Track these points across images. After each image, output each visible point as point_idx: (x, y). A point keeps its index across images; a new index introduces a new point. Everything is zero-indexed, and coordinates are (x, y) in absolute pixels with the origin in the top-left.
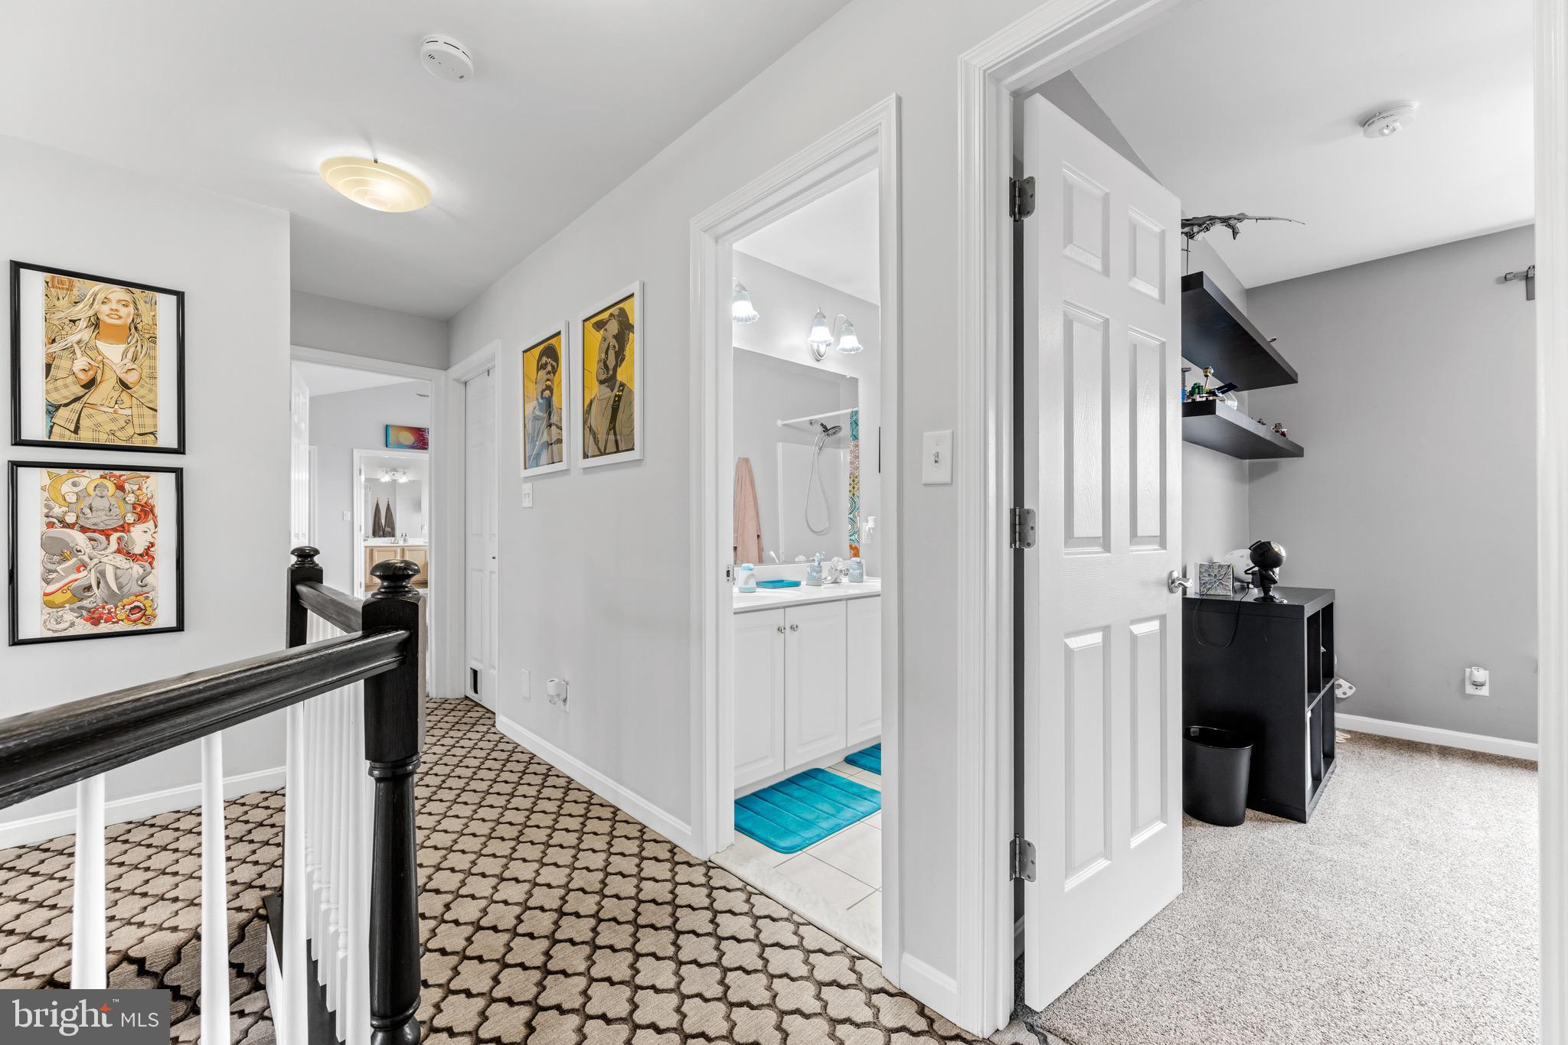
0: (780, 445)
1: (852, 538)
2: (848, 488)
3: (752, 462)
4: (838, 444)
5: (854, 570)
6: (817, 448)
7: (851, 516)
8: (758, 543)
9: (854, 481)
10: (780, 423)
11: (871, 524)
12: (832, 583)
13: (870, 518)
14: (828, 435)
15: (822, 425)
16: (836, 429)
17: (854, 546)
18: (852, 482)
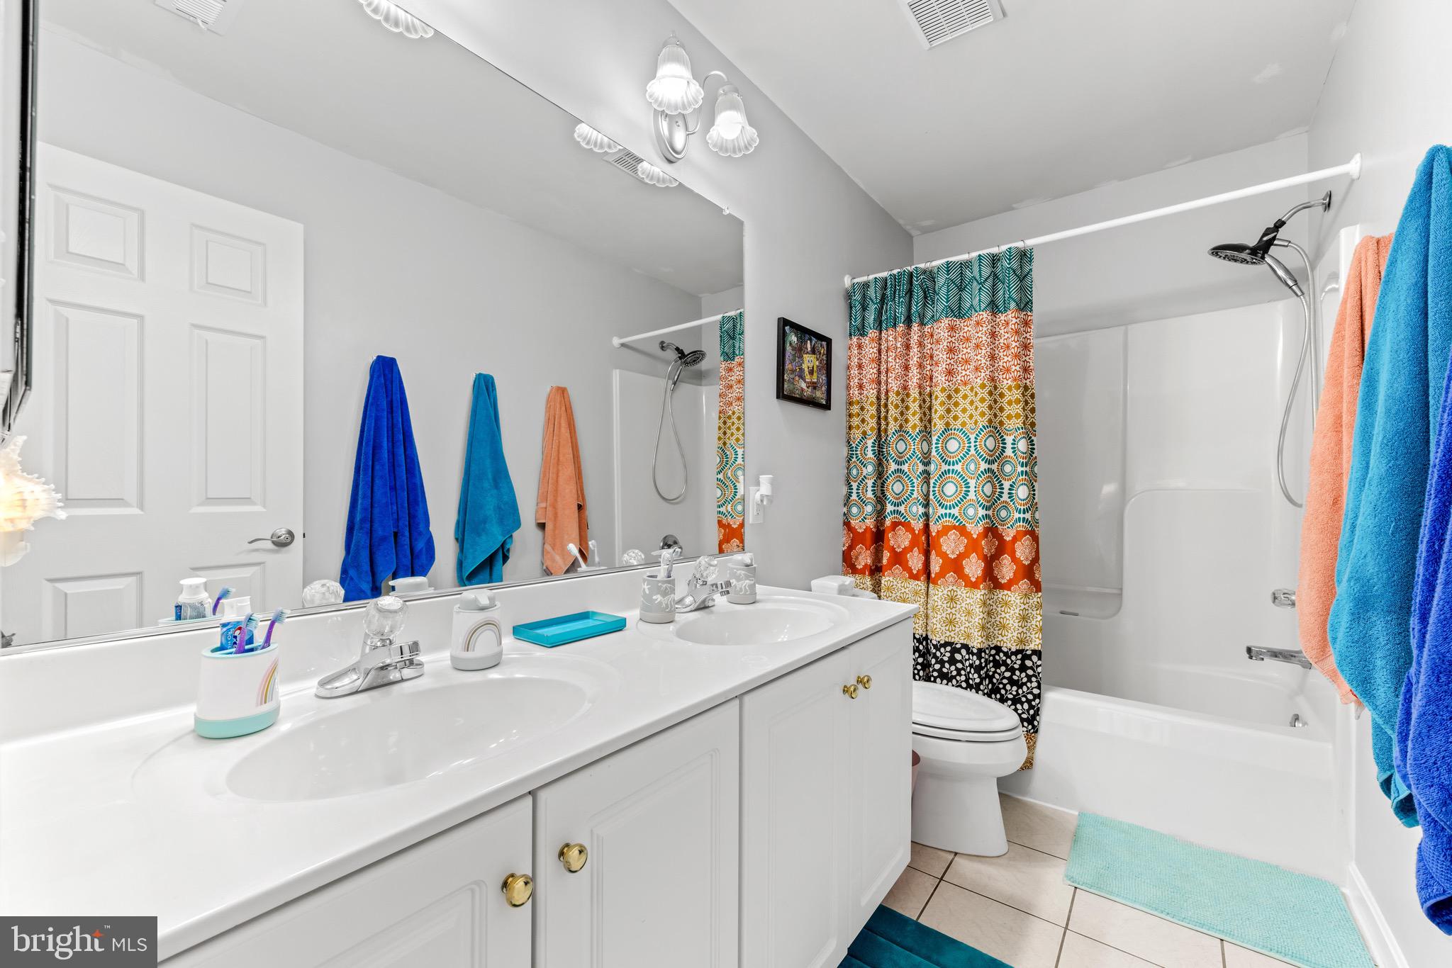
0: (616, 375)
1: (722, 509)
2: (716, 433)
3: (574, 395)
4: (700, 377)
5: (738, 579)
6: (670, 382)
7: (720, 476)
8: (580, 517)
9: (725, 423)
10: (616, 341)
11: (765, 489)
12: (697, 609)
13: (765, 479)
14: (686, 363)
15: (677, 349)
16: (697, 356)
17: (724, 522)
18: (722, 425)
